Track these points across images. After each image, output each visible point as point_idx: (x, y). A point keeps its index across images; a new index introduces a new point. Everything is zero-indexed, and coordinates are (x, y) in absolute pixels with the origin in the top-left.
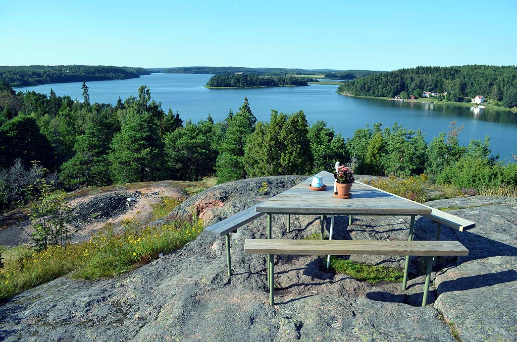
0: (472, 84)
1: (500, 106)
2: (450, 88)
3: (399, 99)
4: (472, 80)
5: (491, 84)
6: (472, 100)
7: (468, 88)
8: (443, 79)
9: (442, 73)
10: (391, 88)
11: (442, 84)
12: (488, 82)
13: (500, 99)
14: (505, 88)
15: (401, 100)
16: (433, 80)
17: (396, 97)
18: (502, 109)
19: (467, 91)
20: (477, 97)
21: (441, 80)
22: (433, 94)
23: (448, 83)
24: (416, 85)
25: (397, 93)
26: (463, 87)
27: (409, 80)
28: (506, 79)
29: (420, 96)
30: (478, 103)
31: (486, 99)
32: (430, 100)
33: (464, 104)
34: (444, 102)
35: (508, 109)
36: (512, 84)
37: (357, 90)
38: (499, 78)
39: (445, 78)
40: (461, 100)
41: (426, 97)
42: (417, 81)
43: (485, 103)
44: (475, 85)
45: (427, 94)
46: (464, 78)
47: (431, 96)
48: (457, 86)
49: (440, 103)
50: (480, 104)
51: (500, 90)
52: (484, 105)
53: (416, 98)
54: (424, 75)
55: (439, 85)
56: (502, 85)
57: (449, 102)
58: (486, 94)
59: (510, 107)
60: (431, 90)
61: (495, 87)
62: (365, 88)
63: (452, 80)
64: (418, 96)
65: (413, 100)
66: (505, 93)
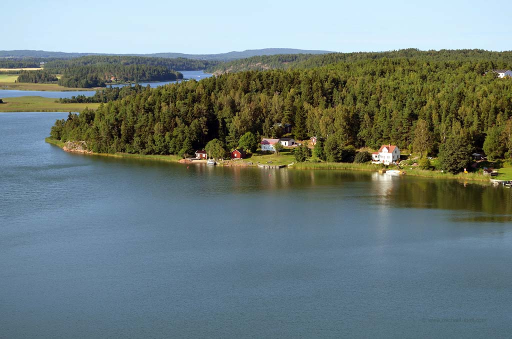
0: (371, 115)
1: (434, 168)
2: (322, 128)
3: (205, 160)
4: (372, 103)
5: (413, 117)
6: (374, 156)
7: (362, 126)
8: (306, 106)
9: (304, 89)
10: (183, 132)
11: (304, 118)
12: (407, 111)
13: (434, 153)
14: (443, 125)
15: (210, 162)
16: (283, 108)
17: (199, 155)
18: (438, 175)
19: (363, 133)
20: (385, 149)
21: (302, 108)
22: (285, 144)
23: (318, 116)
24: (245, 123)
25: (197, 146)
26: (353, 124)
27: (227, 110)
28: (444, 104)
29: (254, 150)
30: (386, 163)
31: (404, 153)
32: (278, 159)
33: (356, 167)
34: (312, 165)
35: (450, 176)
36: (457, 115)
37: (99, 139)
38: (431, 102)
39: (312, 102)
40: (348, 157)
41: (268, 153)
42: (246, 112)
43: (402, 163)
44: (379, 118)
45: (271, 144)
46: (355, 99)
47: (281, 150)
48: (337, 124)
49: (301, 167)
50: (391, 166)
51: (431, 129)
52: (400, 168)
53: (245, 156)
54: (263, 96)
55: (298, 119)
56: (435, 117)
57: (323, 164)
58: (402, 140)
59: (456, 171)
60: (279, 135)
61: (421, 123)
62: (119, 131)
63: (326, 106)
64: (249, 151)
65: (238, 163)
66: (443, 138)
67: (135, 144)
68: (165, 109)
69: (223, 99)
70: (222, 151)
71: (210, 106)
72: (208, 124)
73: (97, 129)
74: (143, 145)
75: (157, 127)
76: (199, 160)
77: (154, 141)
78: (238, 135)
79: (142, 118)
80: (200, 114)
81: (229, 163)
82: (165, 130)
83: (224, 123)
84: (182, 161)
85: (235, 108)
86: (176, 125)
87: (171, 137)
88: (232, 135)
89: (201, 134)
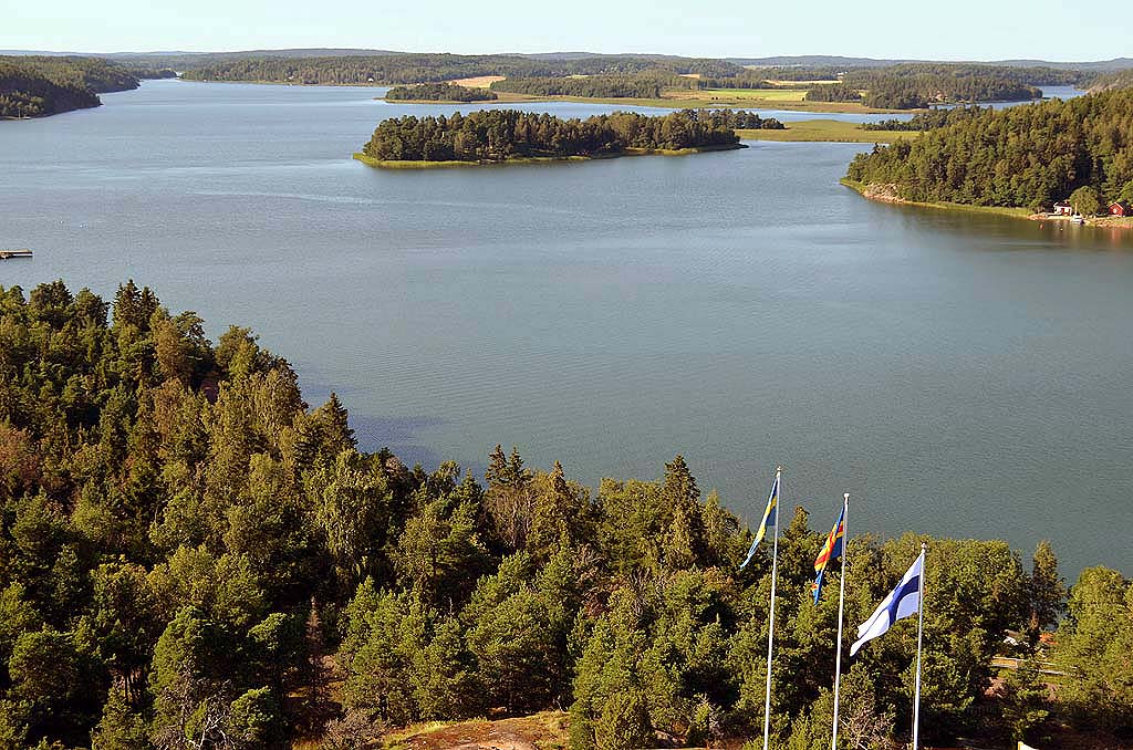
3: (1068, 216)
10: (1038, 175)
15: (1074, 219)
17: (1059, 209)
27: (1106, 145)
53: (1129, 212)
62: (945, 171)
65: (1118, 222)
68: (1012, 142)
69: (1101, 127)
70: (1095, 204)
71: (1082, 137)
72: (1075, 164)
73: (913, 168)
75: (1001, 167)
76: (1059, 215)
78: (1121, 182)
80: (1065, 149)
81: (1103, 222)
82: (1012, 170)
83: (1100, 163)
84: (1034, 217)
86: (1028, 164)
88: (1110, 181)
89: (1063, 179)
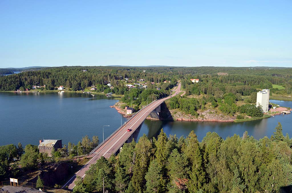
0: (57, 80)
1: (71, 90)
2: (46, 83)
3: (20, 91)
4: (57, 77)
5: (66, 80)
6: (58, 88)
7: (55, 82)
8: (43, 78)
9: (42, 75)
10: (14, 85)
11: (42, 81)
12: (65, 79)
13: (71, 87)
14: (73, 81)
15: (21, 92)
16: (37, 79)
18: (72, 92)
19: (55, 84)
20: (60, 87)
21: (42, 79)
22: (38, 87)
23: (45, 80)
24: (28, 83)
25: (18, 88)
26: (53, 82)
27: (24, 80)
28: (72, 77)
29: (31, 89)
30: (61, 90)
31: (65, 87)
32: (37, 90)
33: (54, 91)
34: (44, 91)
35: (74, 92)
36: (75, 79)
38: (70, 77)
39: (44, 77)
40: (53, 89)
41: (34, 89)
42: (29, 80)
44: (59, 80)
45: (35, 87)
46: (53, 77)
47: (37, 88)
48: (50, 82)
49: (42, 92)
50: (62, 90)
51: (70, 82)
52: (64, 91)
53: (29, 90)
54: (32, 77)
55: (41, 81)
56: (71, 80)
57: (47, 91)
58: (64, 85)
59: (76, 91)
60: (37, 85)
61: (68, 81)
63: (47, 78)
64: (30, 89)
65: (27, 92)
66: (73, 84)
67: (2, 89)
68: (9, 80)
69: (23, 77)
70: (24, 89)
71: (20, 79)
72: (20, 83)
74: (4, 89)
75: (7, 84)
76: (18, 91)
77: (7, 88)
78: (27, 85)
79: (3, 83)
80: (18, 81)
81: (25, 92)
82: (9, 85)
83: (24, 83)
84: (14, 92)
85: (26, 79)
86: (12, 84)
87: (11, 87)
88: (26, 85)
89: (18, 86)
